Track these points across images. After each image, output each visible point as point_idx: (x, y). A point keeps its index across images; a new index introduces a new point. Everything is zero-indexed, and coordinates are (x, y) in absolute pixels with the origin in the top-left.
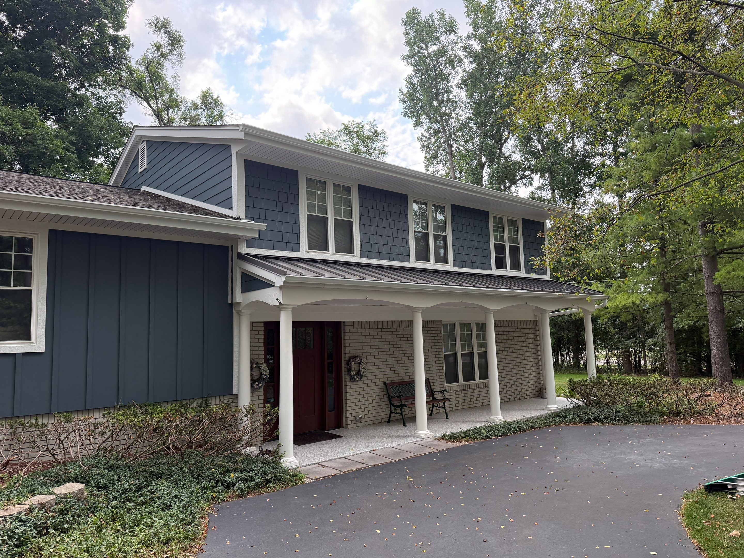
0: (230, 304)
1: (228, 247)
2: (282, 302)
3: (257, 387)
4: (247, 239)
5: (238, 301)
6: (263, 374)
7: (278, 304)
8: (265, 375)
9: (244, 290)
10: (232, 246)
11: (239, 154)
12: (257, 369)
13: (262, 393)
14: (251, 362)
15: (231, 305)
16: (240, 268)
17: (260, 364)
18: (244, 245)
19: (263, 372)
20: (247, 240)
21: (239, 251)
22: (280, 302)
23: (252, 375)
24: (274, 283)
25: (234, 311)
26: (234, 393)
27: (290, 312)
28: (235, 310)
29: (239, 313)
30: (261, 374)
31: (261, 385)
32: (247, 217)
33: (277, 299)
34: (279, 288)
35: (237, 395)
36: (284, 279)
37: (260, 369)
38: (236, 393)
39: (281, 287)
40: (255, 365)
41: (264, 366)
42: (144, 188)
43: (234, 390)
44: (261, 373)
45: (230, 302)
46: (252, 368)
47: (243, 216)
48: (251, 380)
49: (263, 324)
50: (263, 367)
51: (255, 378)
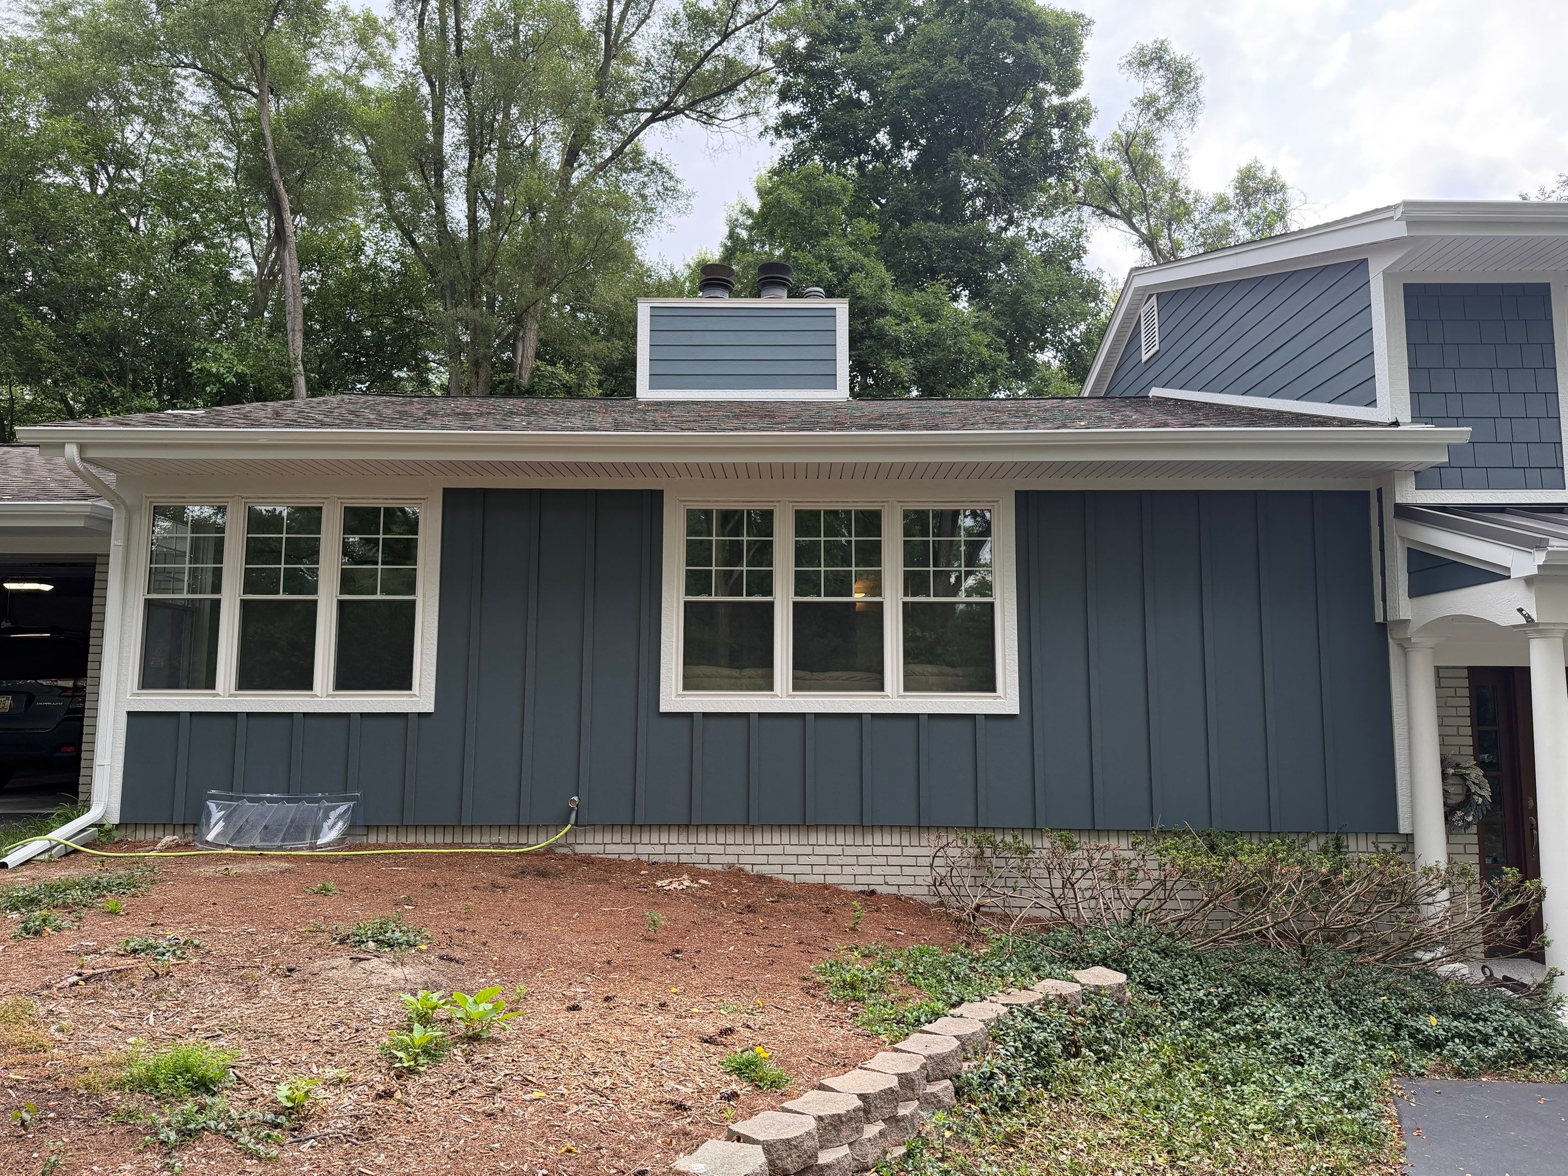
0: (1379, 624)
1: (1368, 493)
2: (1534, 616)
3: (1461, 823)
4: (1417, 469)
5: (1403, 617)
6: (1475, 793)
7: (1523, 621)
8: (1480, 796)
9: (1418, 590)
10: (1380, 491)
11: (1388, 275)
12: (1459, 781)
13: (1475, 839)
14: (1442, 762)
15: (1383, 627)
16: (1402, 538)
17: (1466, 768)
18: (1411, 483)
19: (1474, 789)
20: (1416, 473)
21: (1398, 501)
22: (1528, 618)
23: (1445, 792)
24: (1508, 569)
25: (1390, 640)
26: (1404, 828)
27: (1559, 642)
28: (1393, 639)
29: (1405, 646)
30: (1469, 794)
31: (1470, 819)
32: (1415, 419)
33: (1520, 610)
34: (1522, 583)
35: (1409, 839)
36: (1540, 558)
37: (1465, 780)
38: (1407, 832)
39: (1529, 581)
40: (1451, 771)
41: (1476, 774)
42: (1155, 392)
43: (1401, 822)
44: (1469, 790)
45: (1379, 619)
46: (1444, 776)
47: (1405, 416)
48: (1445, 804)
49: (1465, 673)
50: (1473, 776)
51: (1455, 800)
